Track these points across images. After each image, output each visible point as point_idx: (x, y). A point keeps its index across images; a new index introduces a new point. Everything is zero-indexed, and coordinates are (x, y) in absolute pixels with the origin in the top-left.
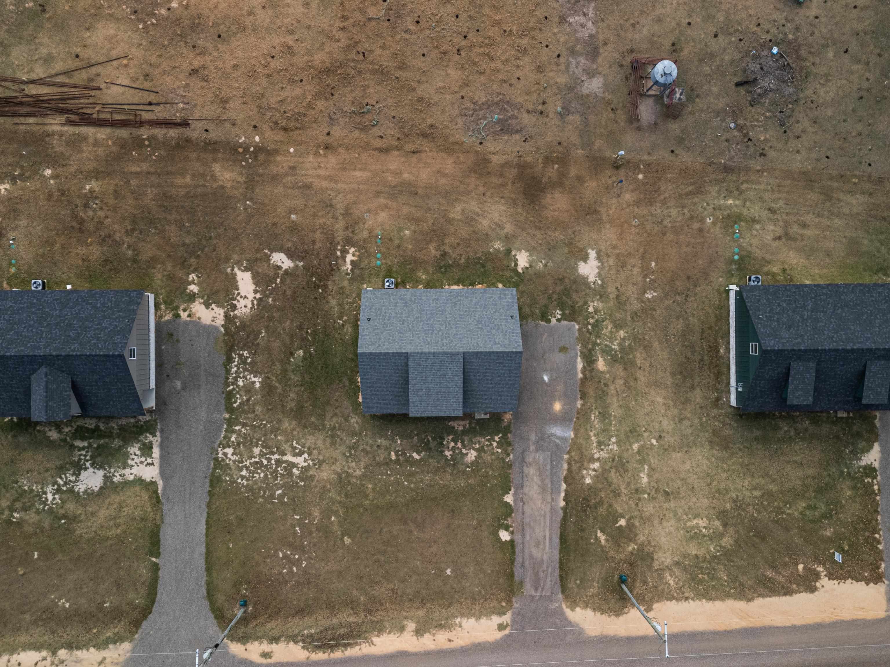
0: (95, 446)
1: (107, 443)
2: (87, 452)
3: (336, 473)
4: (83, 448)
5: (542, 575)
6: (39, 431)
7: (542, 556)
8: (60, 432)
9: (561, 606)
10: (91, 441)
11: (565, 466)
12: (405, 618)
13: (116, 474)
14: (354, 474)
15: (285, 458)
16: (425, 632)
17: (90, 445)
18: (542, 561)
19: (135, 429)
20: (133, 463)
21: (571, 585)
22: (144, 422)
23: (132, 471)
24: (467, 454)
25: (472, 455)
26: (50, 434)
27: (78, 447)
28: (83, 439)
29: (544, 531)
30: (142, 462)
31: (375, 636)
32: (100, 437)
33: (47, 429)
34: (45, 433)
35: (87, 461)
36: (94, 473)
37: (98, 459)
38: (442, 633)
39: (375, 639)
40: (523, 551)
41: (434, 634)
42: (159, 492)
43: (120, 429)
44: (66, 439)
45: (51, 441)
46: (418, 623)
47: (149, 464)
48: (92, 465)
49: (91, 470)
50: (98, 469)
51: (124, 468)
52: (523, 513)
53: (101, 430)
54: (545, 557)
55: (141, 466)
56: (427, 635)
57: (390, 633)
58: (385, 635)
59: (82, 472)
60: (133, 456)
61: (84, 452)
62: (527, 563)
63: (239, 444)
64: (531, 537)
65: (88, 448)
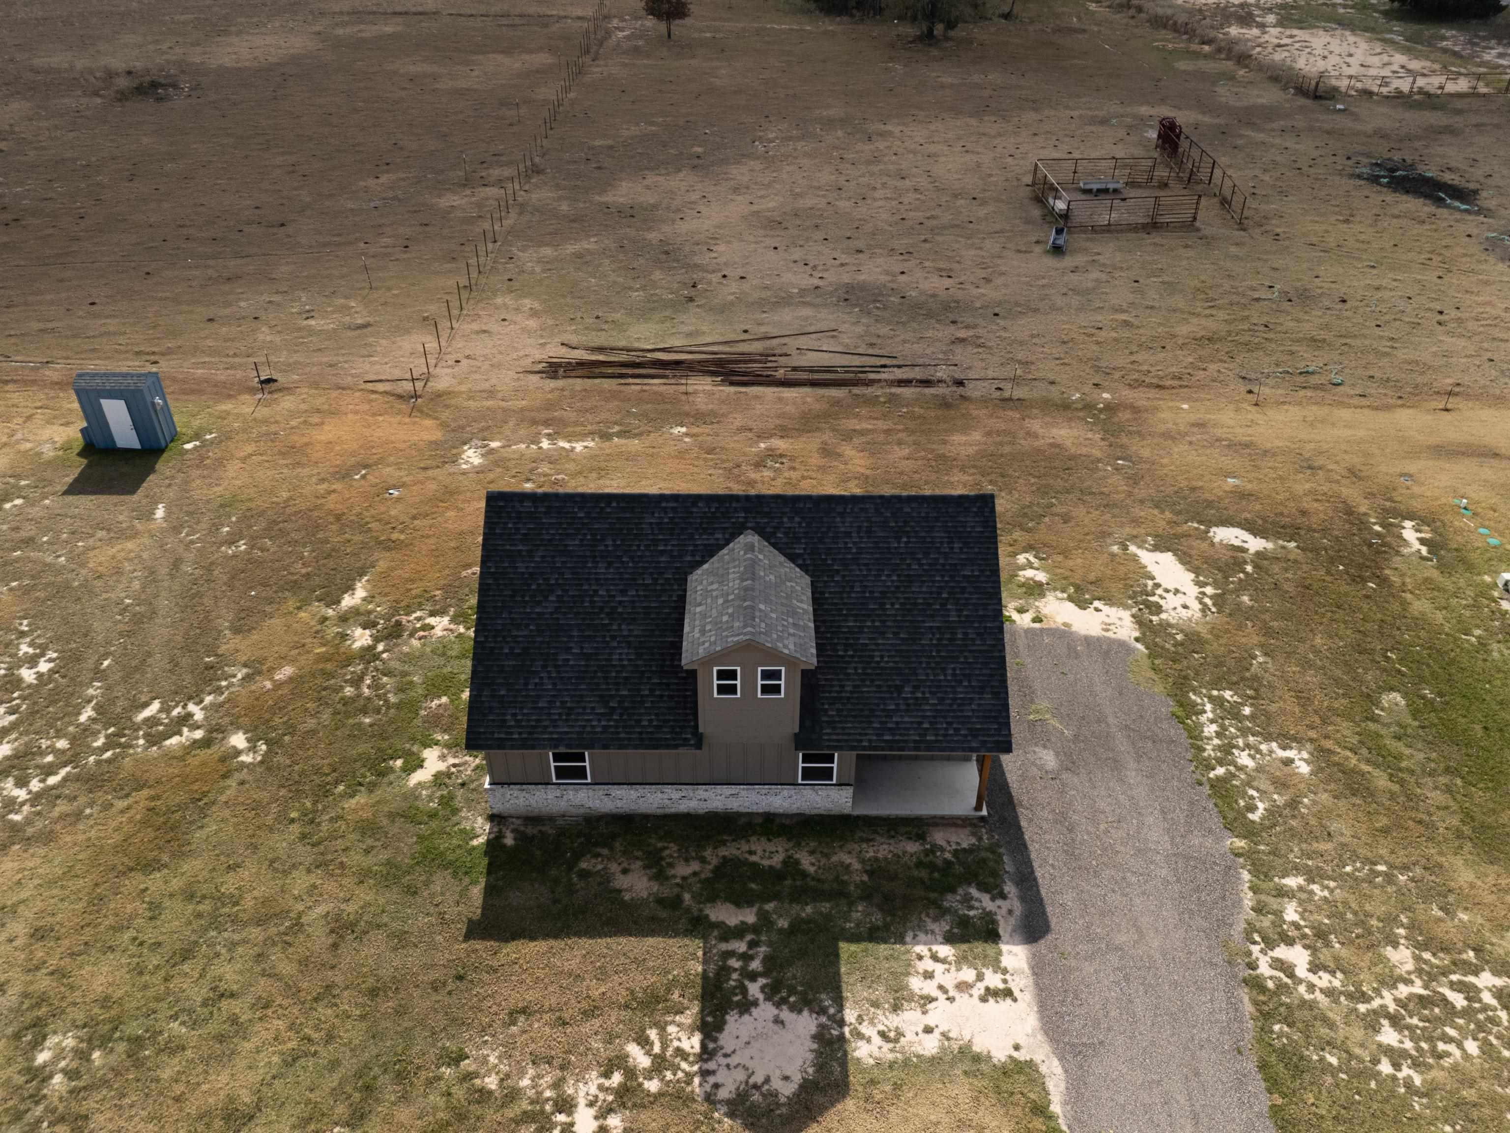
0: (783, 923)
1: (828, 917)
2: (752, 945)
4: (739, 932)
6: (585, 874)
8: (660, 876)
10: (770, 906)
13: (865, 1029)
17: (765, 920)
19: (923, 874)
20: (929, 988)
22: (955, 853)
23: (930, 1020)
26: (621, 881)
27: (720, 925)
28: (739, 901)
30: (963, 987)
32: (800, 895)
33: (614, 867)
34: (606, 878)
35: (753, 976)
36: (778, 1021)
37: (795, 972)
42: (1056, 1108)
43: (871, 873)
44: (679, 899)
45: (624, 905)
47: (990, 994)
48: (772, 993)
49: (766, 1011)
50: (796, 1009)
51: (896, 1008)
53: (804, 875)
55: (962, 999)
59: (732, 1018)
60: (928, 964)
61: (741, 946)
63: (1321, 934)
65: (755, 929)
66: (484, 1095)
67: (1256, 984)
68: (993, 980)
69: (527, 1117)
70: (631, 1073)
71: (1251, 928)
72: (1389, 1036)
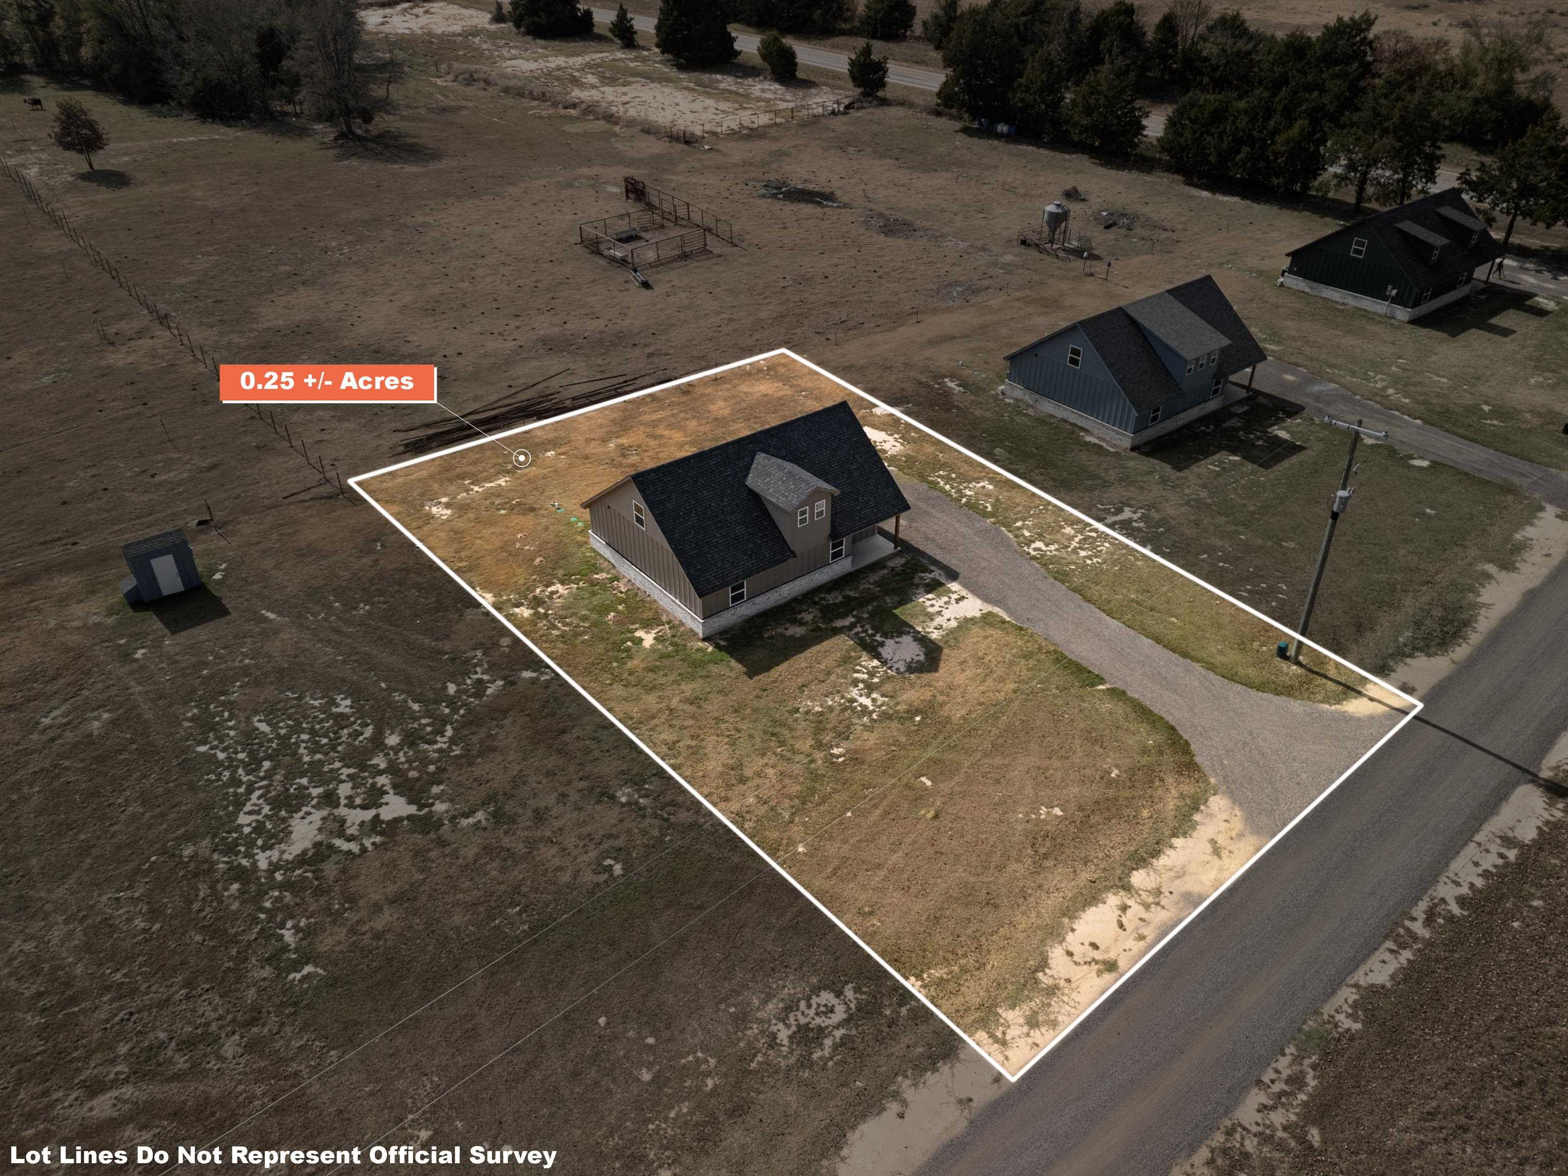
0: (866, 615)
1: (880, 605)
2: (862, 627)
3: (1181, 505)
4: (853, 625)
6: (771, 638)
8: (802, 624)
10: (854, 613)
13: (928, 630)
14: (1201, 496)
17: (858, 617)
19: (897, 578)
20: (937, 609)
22: (902, 566)
23: (946, 617)
26: (789, 633)
27: (843, 626)
28: (841, 616)
30: (947, 603)
32: (861, 605)
33: (780, 630)
34: (781, 635)
35: (874, 635)
36: (897, 643)
37: (887, 626)
42: (1009, 620)
43: (879, 586)
44: (818, 627)
45: (799, 639)
47: (958, 601)
48: (885, 635)
49: (889, 642)
50: (899, 637)
51: (932, 619)
53: (855, 598)
55: (950, 607)
59: (880, 649)
60: (929, 602)
61: (859, 629)
63: (1040, 535)
65: (858, 622)
66: (821, 714)
67: (1034, 558)
68: (955, 596)
69: (844, 710)
70: (863, 681)
71: (1019, 544)
72: (1083, 553)
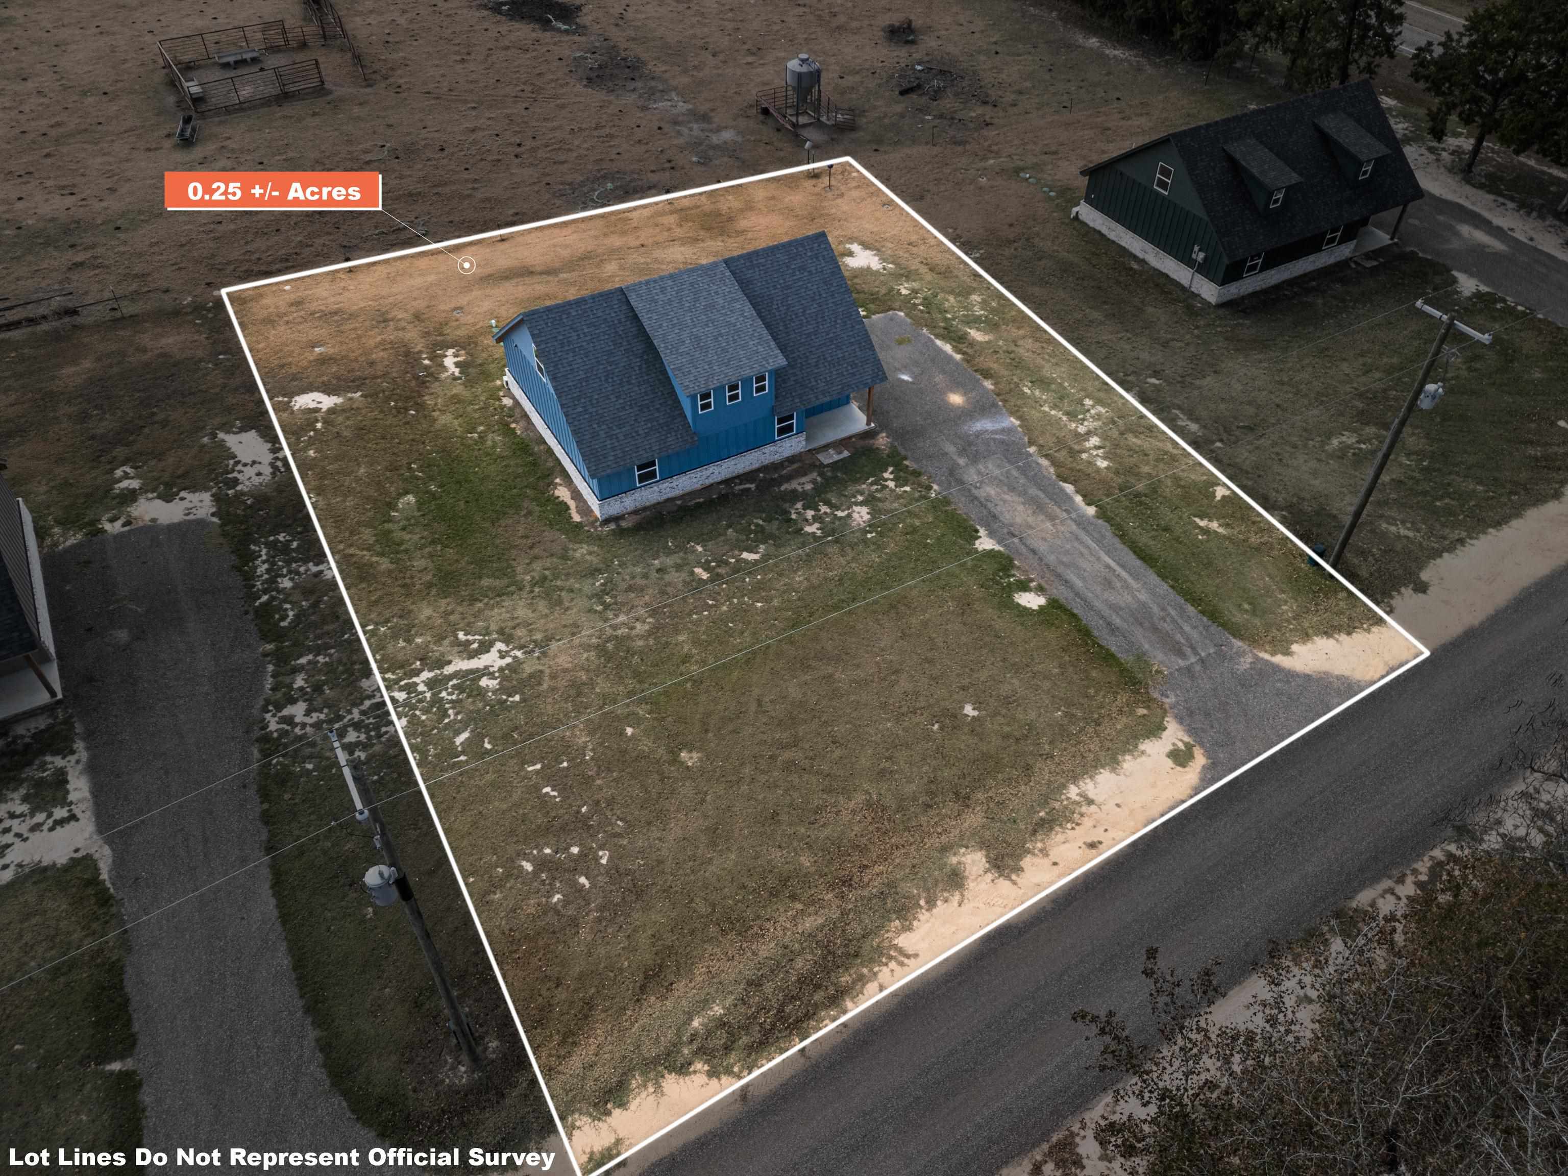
3: (587, 648)
5: (1167, 627)
7: (1134, 597)
9: (1258, 659)
11: (1045, 462)
12: (945, 849)
14: (634, 632)
15: (449, 670)
16: (1020, 857)
18: (1144, 605)
20: (7, 839)
21: (1238, 618)
23: (7, 860)
24: (849, 516)
25: (861, 515)
29: (1099, 559)
30: (36, 827)
31: (898, 933)
38: (1060, 838)
39: (904, 941)
40: (1091, 608)
41: (1045, 853)
42: (104, 876)
46: (984, 845)
47: (59, 823)
52: (1034, 552)
54: (1143, 596)
55: (34, 836)
56: (1027, 862)
57: (931, 904)
58: (923, 915)
62: (1117, 621)
63: (318, 689)
64: (1084, 579)
67: (266, 739)
68: (60, 814)
71: (268, 702)
